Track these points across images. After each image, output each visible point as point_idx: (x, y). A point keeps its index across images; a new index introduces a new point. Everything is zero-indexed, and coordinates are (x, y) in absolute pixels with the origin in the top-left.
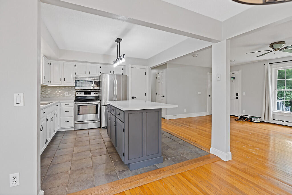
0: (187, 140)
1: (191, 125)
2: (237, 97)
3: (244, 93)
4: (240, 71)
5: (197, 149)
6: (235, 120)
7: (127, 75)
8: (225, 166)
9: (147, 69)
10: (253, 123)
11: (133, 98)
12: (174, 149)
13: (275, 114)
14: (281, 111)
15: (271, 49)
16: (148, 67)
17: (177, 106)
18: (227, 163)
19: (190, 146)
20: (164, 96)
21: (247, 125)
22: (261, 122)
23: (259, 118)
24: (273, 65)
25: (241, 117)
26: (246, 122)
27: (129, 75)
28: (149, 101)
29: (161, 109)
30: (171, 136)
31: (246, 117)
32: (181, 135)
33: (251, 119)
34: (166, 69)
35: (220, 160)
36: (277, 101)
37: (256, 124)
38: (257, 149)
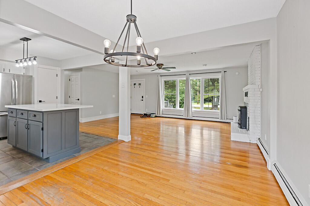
0: (101, 135)
1: (105, 124)
2: (142, 99)
3: (147, 97)
4: (144, 80)
5: (109, 139)
6: (141, 117)
7: (32, 76)
8: (127, 144)
9: (58, 70)
10: (151, 118)
11: (40, 101)
12: (90, 142)
13: (163, 110)
14: (168, 108)
15: (157, 67)
16: (60, 68)
17: (92, 106)
18: (128, 142)
19: (104, 138)
20: (78, 100)
21: (148, 120)
22: (156, 117)
23: (155, 114)
24: (162, 77)
25: (145, 114)
26: (147, 118)
27: (34, 76)
28: (61, 103)
29: (79, 109)
30: (87, 134)
31: (148, 114)
32: (96, 132)
33: (150, 115)
34: (81, 72)
35: (124, 142)
36: (164, 101)
37: (153, 118)
38: (147, 132)
